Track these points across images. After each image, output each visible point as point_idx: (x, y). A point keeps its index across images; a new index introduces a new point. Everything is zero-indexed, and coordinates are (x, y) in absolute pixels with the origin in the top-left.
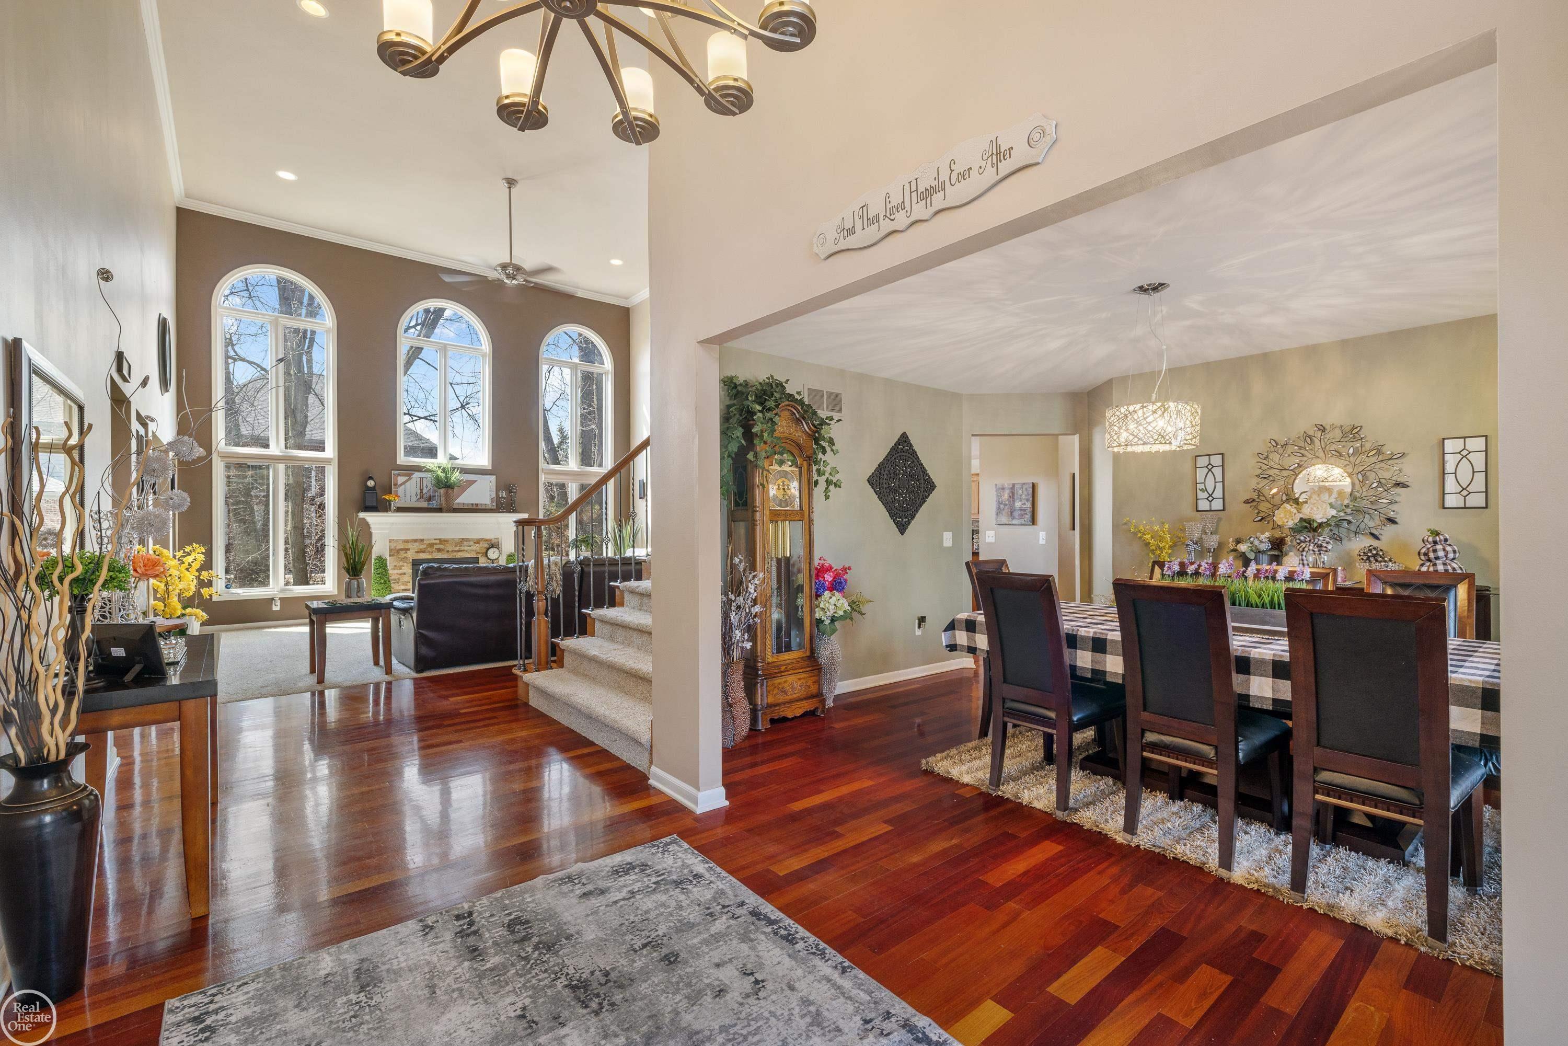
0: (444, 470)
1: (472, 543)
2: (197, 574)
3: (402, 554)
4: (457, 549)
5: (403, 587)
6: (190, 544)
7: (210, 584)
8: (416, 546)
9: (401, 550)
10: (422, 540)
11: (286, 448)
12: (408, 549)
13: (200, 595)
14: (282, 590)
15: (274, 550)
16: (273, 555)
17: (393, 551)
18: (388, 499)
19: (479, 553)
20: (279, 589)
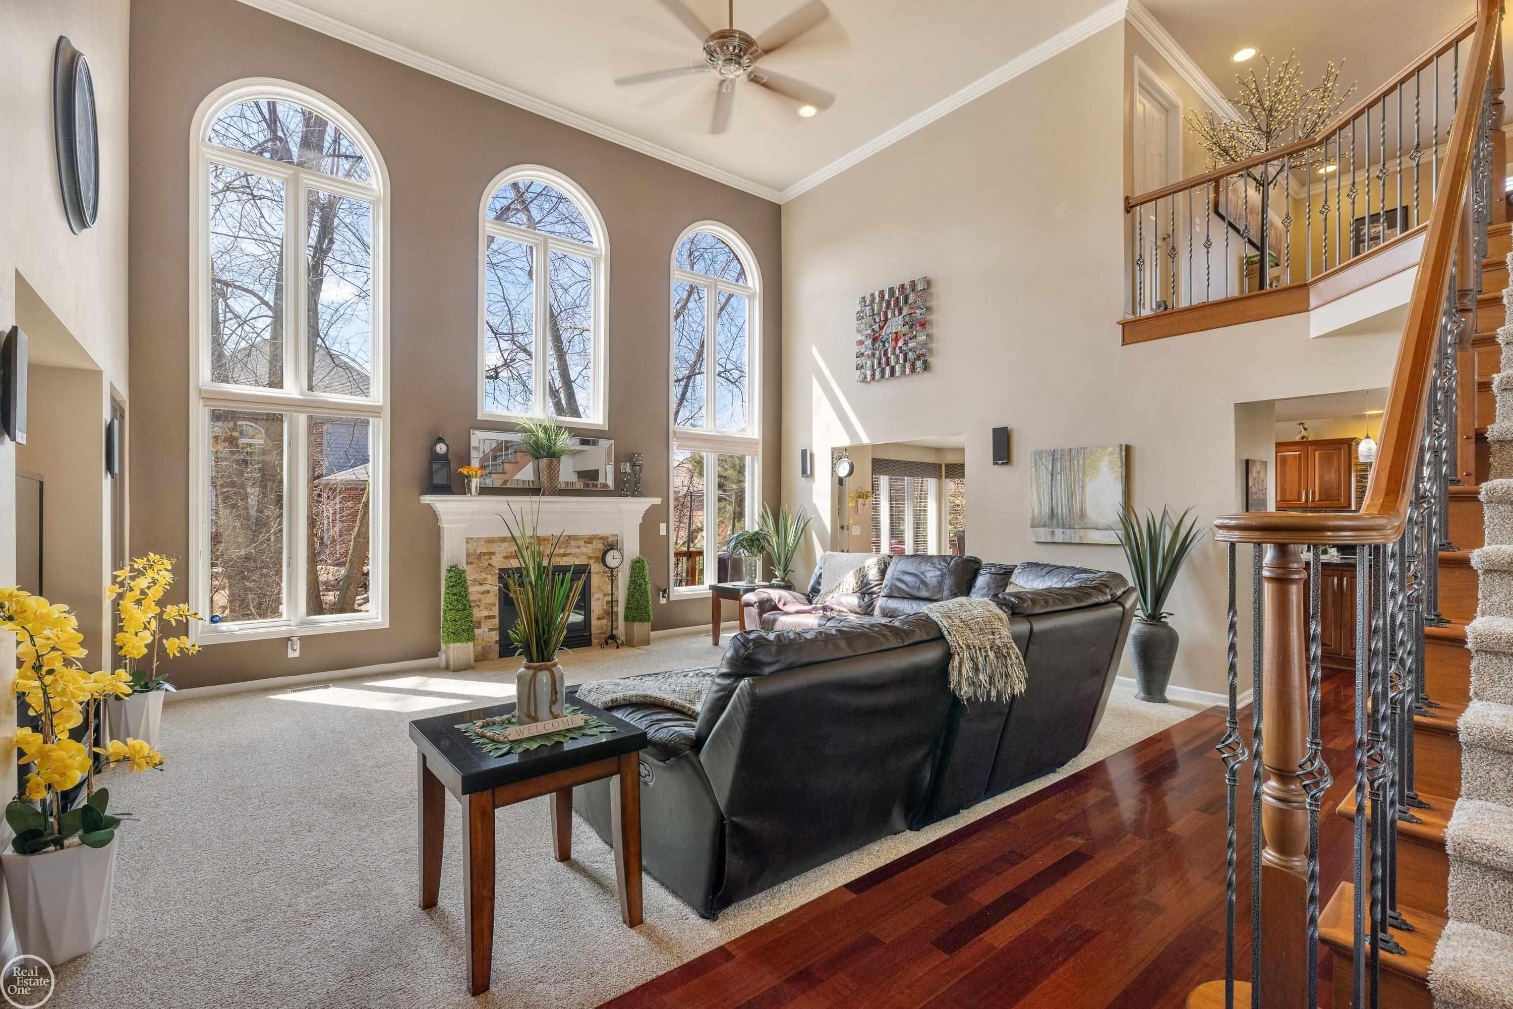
0: (545, 430)
1: (581, 543)
2: (158, 610)
3: (486, 561)
4: (562, 551)
5: (486, 613)
6: (143, 554)
7: (183, 629)
8: (503, 549)
9: (485, 554)
10: (511, 539)
11: (310, 388)
12: (493, 554)
13: (163, 650)
14: (303, 623)
15: (290, 557)
16: (289, 565)
17: (472, 557)
18: (465, 473)
19: (590, 558)
20: (299, 621)
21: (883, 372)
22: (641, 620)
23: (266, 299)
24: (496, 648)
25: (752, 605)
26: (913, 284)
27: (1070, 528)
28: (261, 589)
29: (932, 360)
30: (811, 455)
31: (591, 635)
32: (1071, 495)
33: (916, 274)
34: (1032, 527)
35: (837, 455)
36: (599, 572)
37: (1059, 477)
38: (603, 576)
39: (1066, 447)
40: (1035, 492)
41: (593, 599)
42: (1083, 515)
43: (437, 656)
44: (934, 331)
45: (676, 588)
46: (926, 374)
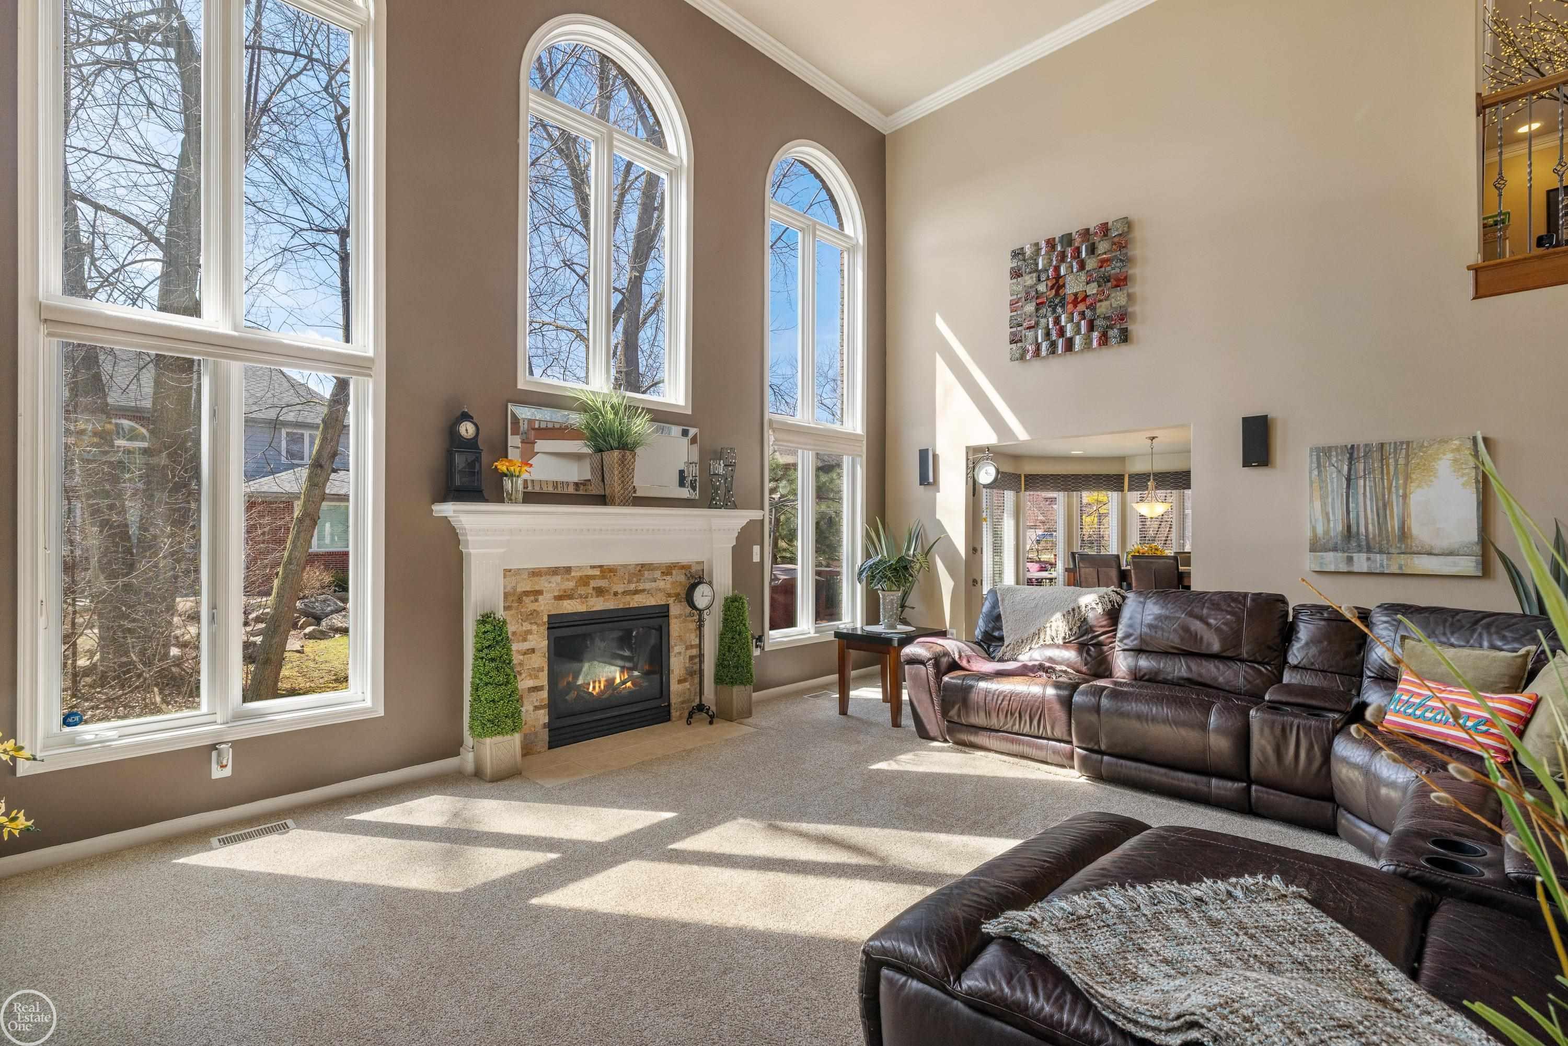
0: (615, 411)
1: (657, 574)
3: (529, 605)
4: (632, 587)
5: (534, 683)
8: (551, 586)
9: (527, 593)
10: (568, 570)
12: (539, 592)
14: (238, 717)
15: (213, 607)
16: (212, 619)
17: (510, 599)
18: (504, 469)
19: (669, 595)
20: (230, 712)
21: (1053, 345)
22: (742, 683)
23: (157, 235)
24: (544, 735)
25: (923, 663)
26: (1105, 229)
27: (1381, 552)
28: (145, 630)
29: (1135, 328)
30: (935, 456)
31: (669, 705)
32: (1383, 507)
33: (1110, 215)
34: (1313, 550)
35: (975, 456)
36: (681, 615)
37: (1361, 482)
38: (685, 621)
39: (1374, 438)
40: (1317, 504)
41: (672, 654)
42: (1404, 534)
43: (458, 754)
44: (1136, 288)
45: (771, 632)
46: (1124, 348)
